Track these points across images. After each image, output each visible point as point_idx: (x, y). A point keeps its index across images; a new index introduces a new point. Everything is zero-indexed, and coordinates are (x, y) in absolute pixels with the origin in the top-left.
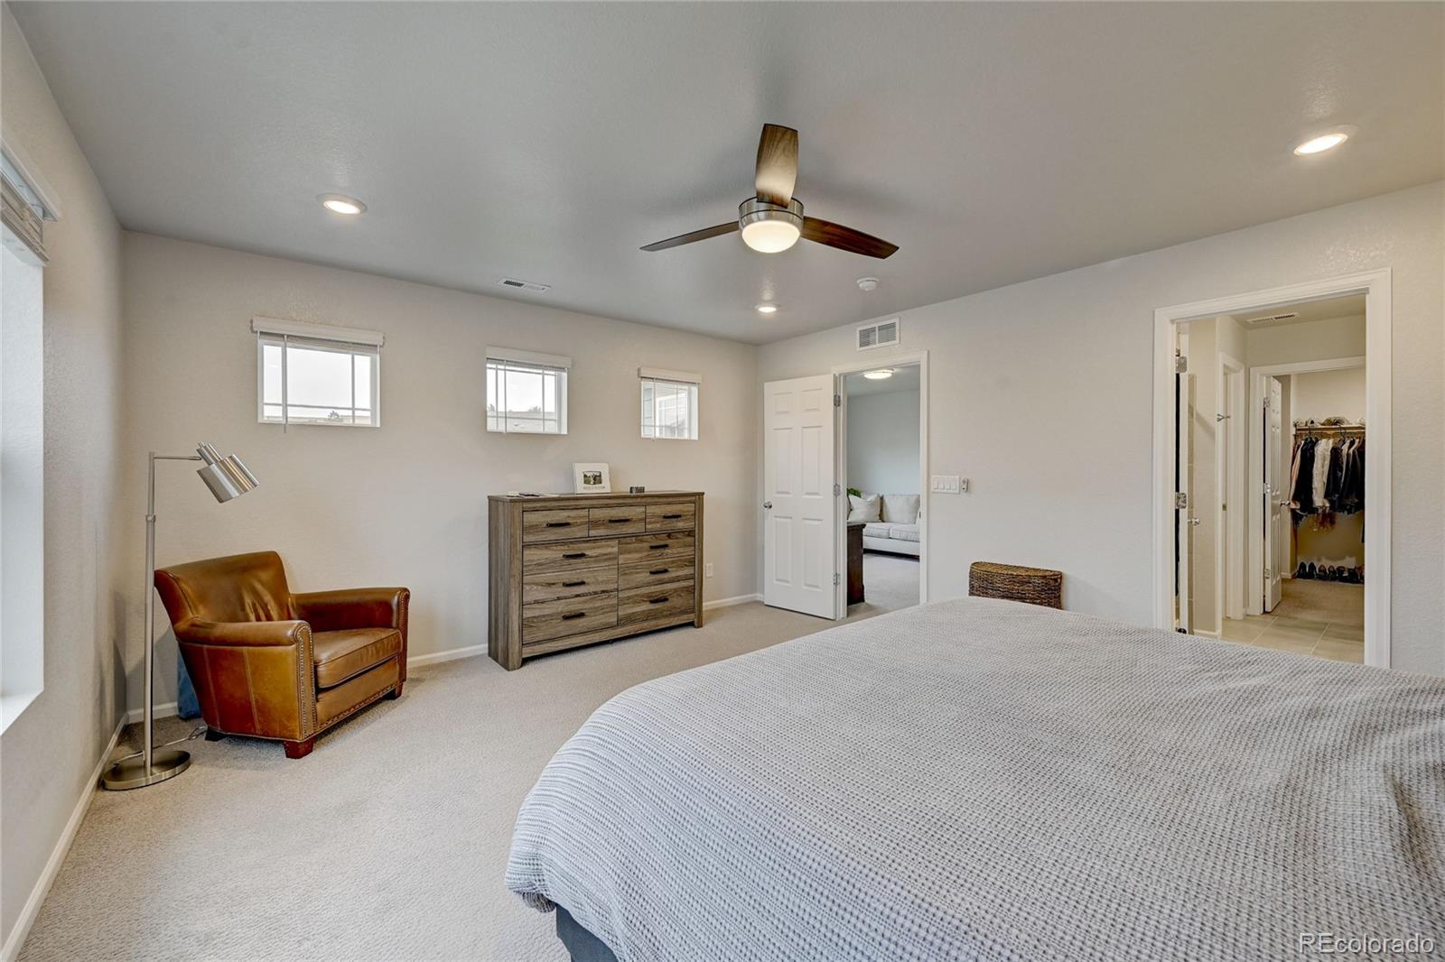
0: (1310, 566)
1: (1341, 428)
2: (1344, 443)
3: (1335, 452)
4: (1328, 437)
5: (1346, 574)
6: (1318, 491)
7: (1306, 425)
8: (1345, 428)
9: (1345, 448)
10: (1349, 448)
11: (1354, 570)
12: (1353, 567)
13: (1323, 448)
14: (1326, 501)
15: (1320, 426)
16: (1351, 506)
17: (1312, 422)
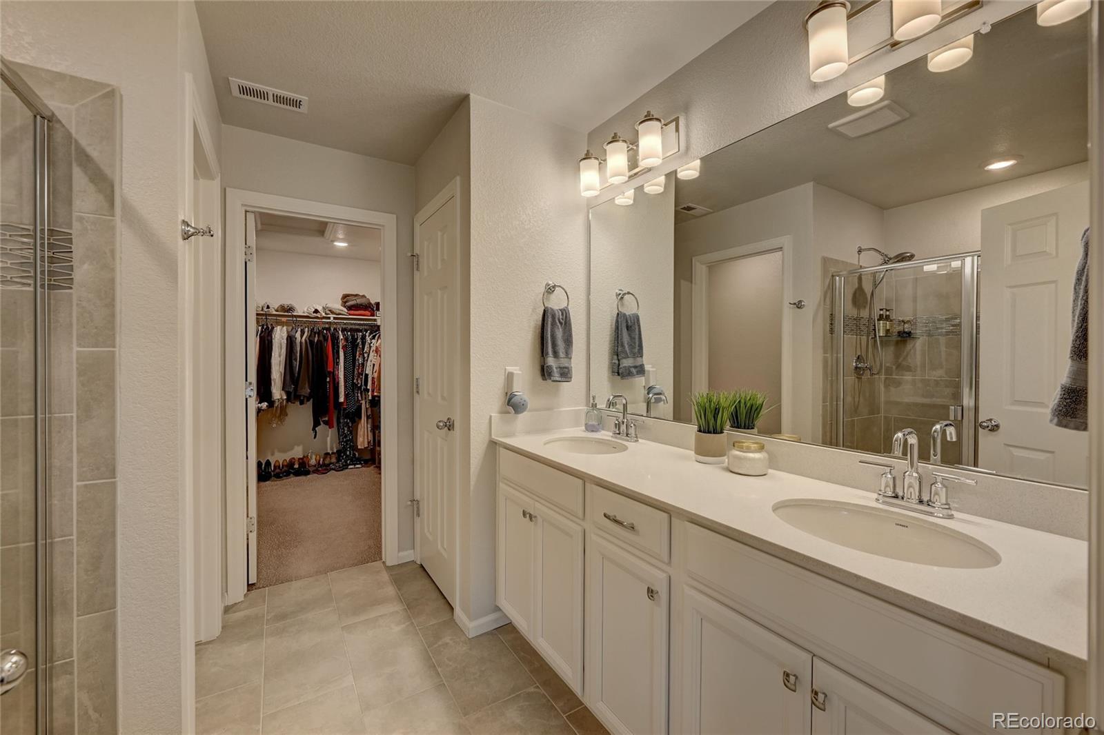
0: (266, 463)
1: (293, 316)
2: (297, 331)
3: (291, 340)
4: (282, 324)
5: (296, 466)
6: (277, 381)
7: (262, 310)
8: (296, 316)
9: (298, 335)
10: (302, 337)
11: (302, 459)
12: (301, 457)
13: (280, 335)
14: (283, 393)
15: (275, 313)
16: (304, 396)
17: (268, 307)
